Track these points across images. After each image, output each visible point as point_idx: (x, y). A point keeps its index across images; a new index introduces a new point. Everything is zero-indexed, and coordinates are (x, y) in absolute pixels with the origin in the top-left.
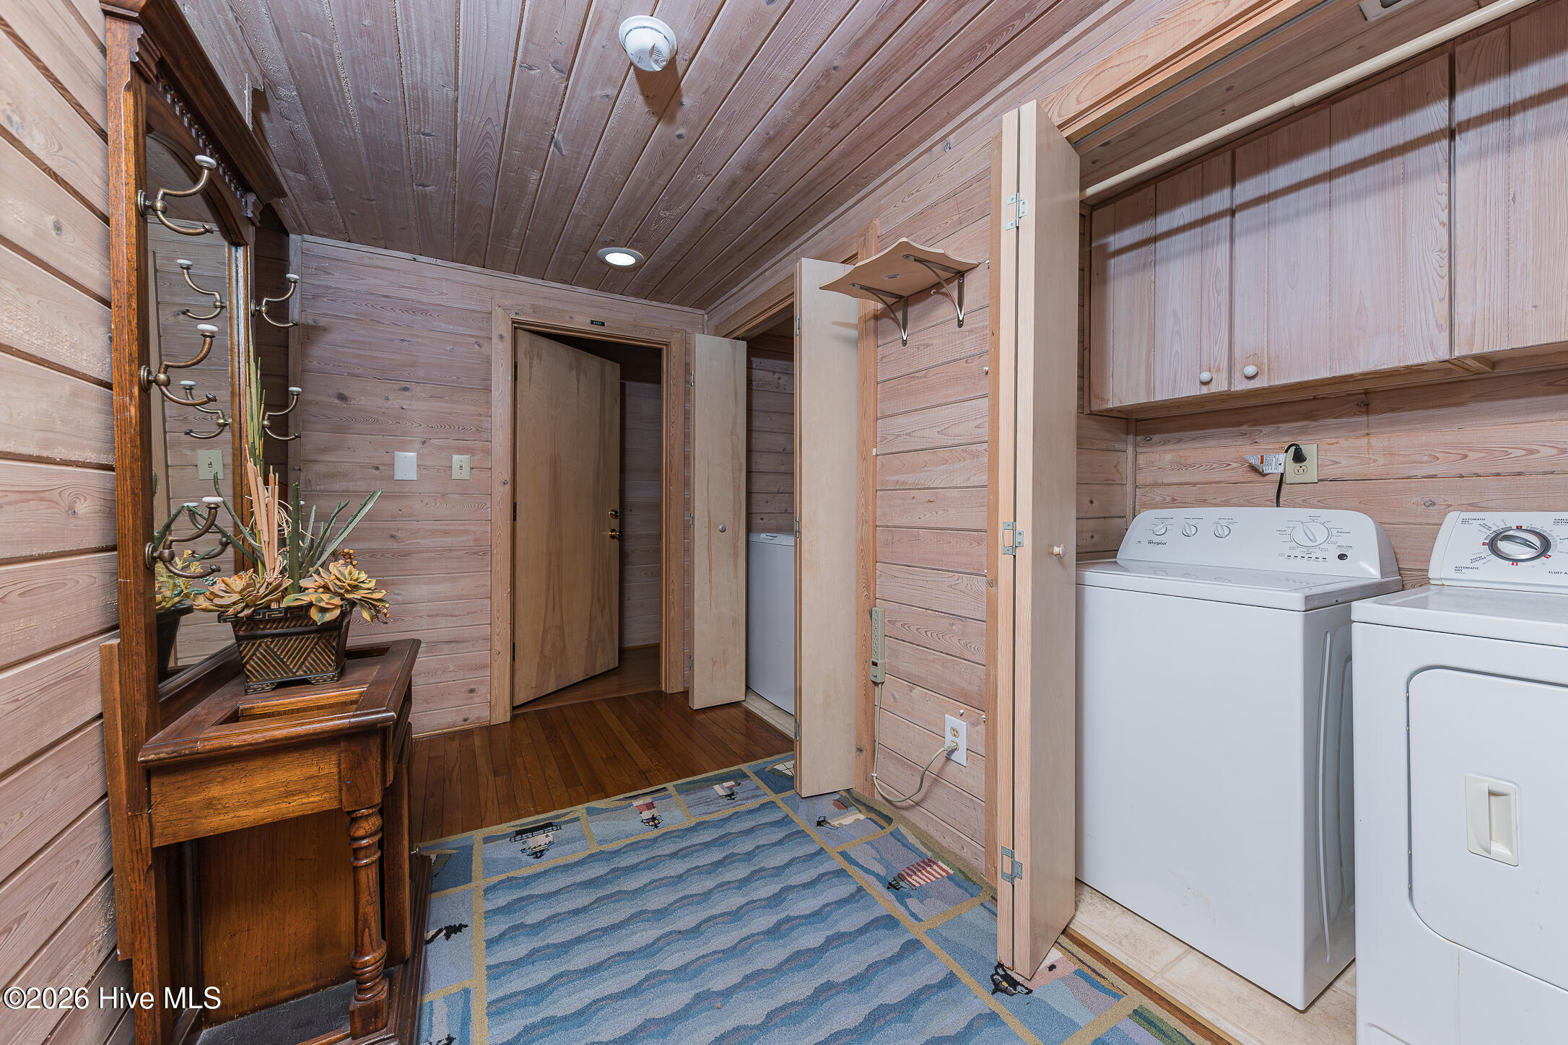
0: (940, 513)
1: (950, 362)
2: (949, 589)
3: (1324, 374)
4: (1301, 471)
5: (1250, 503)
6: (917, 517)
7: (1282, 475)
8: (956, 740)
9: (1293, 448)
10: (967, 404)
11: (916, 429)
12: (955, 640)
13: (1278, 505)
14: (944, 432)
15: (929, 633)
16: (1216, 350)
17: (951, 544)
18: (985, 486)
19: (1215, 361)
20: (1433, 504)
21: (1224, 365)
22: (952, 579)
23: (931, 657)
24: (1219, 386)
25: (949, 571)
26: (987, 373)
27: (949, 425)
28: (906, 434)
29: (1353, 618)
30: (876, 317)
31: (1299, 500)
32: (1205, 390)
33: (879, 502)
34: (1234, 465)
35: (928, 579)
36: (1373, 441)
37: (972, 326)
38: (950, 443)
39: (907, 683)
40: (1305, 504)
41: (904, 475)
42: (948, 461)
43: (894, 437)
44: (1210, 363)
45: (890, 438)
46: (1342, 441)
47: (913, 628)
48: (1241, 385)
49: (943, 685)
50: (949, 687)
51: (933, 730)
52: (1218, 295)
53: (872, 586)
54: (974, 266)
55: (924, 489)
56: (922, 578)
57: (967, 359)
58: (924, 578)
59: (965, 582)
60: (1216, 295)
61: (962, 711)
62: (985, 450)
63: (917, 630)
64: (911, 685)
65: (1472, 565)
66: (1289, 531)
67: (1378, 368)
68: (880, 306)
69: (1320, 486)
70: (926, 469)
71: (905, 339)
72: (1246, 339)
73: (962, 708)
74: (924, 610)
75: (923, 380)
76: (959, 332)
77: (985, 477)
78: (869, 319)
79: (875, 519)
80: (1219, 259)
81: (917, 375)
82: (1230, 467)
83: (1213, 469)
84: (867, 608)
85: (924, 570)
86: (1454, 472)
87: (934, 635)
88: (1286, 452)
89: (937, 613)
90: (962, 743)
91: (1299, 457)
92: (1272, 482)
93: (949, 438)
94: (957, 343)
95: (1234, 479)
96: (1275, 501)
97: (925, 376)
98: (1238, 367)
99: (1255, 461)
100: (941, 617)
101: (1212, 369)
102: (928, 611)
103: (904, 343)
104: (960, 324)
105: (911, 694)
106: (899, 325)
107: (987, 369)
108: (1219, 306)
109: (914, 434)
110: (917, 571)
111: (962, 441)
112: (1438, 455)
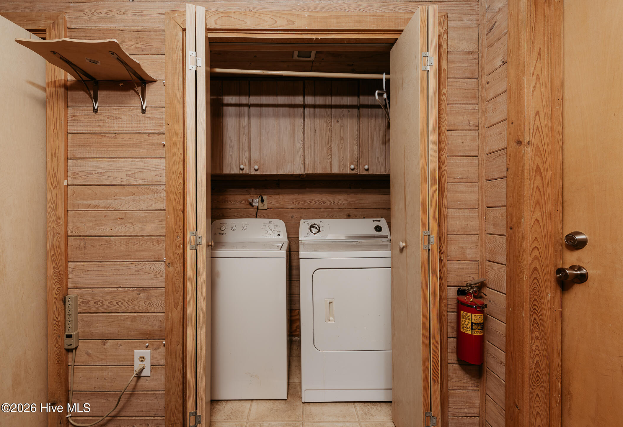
0: (128, 225)
1: (136, 133)
2: (136, 273)
3: (275, 173)
4: (263, 205)
5: (248, 217)
6: (109, 229)
7: (258, 206)
8: (143, 363)
9: (261, 197)
10: (149, 161)
11: (107, 171)
12: (142, 303)
13: (257, 218)
14: (131, 175)
15: (120, 303)
16: (245, 157)
17: (138, 245)
18: (165, 210)
19: (244, 161)
20: (293, 217)
21: (247, 164)
22: (139, 266)
23: (122, 318)
24: (246, 171)
25: (136, 261)
26: (164, 145)
27: (136, 172)
28: (98, 173)
29: (300, 257)
30: (67, 87)
31: (262, 216)
32: (241, 172)
33: (70, 219)
34: (243, 202)
35: (118, 268)
36: (280, 196)
37: (152, 116)
38: (136, 183)
39: (100, 341)
40: (264, 217)
41: (96, 201)
42: (135, 194)
43: (86, 174)
44: (243, 162)
45: (81, 174)
46: (273, 196)
47: (106, 303)
48: (253, 172)
49: (132, 333)
50: (138, 333)
51: (124, 363)
52: (245, 136)
53: (65, 280)
54: (154, 80)
55: (114, 210)
56: (113, 268)
57: (149, 134)
58: (116, 268)
59: (149, 267)
60: (244, 136)
61: (147, 345)
62: (163, 189)
63: (109, 303)
64: (104, 341)
65: (307, 236)
66: (264, 227)
67: (289, 173)
68: (70, 78)
69: (267, 211)
70: (116, 197)
71: (96, 108)
72: (254, 155)
73: (147, 342)
74: (115, 289)
75: (113, 139)
76: (142, 117)
77: (165, 205)
78: (60, 87)
79: (66, 231)
80: (245, 122)
81: (107, 135)
82: (242, 202)
83: (237, 203)
84: (61, 296)
85: (115, 263)
86: (297, 207)
87: (125, 304)
88: (259, 198)
89: (127, 289)
90: (147, 363)
91: (262, 201)
92: (255, 209)
93: (135, 179)
94: (141, 122)
95: (243, 207)
96: (256, 216)
97: (115, 137)
98: (252, 165)
99: (251, 201)
100: (130, 291)
101: (243, 164)
102: (119, 289)
103: (96, 111)
104: (144, 111)
105: (105, 347)
106: (91, 97)
107: (165, 143)
108: (246, 140)
109: (105, 174)
110: (108, 264)
111: (146, 183)
112: (294, 202)
